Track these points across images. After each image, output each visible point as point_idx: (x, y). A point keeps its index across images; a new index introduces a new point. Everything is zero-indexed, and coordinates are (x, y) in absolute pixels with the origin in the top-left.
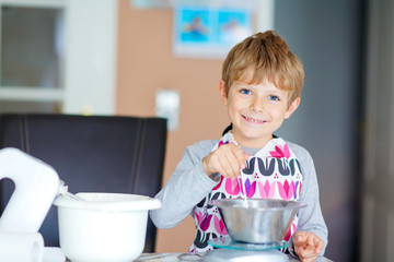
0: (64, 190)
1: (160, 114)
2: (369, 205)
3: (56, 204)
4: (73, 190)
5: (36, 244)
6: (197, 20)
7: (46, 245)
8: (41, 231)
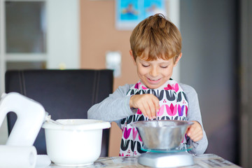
0: (48, 118)
1: (109, 67)
2: (245, 120)
3: (43, 127)
4: (54, 118)
5: (32, 153)
6: (130, 5)
7: (38, 153)
8: (35, 144)
